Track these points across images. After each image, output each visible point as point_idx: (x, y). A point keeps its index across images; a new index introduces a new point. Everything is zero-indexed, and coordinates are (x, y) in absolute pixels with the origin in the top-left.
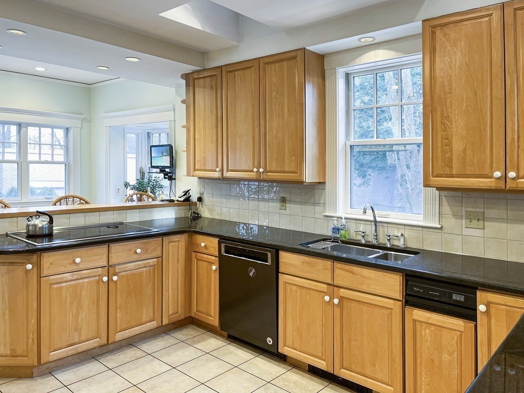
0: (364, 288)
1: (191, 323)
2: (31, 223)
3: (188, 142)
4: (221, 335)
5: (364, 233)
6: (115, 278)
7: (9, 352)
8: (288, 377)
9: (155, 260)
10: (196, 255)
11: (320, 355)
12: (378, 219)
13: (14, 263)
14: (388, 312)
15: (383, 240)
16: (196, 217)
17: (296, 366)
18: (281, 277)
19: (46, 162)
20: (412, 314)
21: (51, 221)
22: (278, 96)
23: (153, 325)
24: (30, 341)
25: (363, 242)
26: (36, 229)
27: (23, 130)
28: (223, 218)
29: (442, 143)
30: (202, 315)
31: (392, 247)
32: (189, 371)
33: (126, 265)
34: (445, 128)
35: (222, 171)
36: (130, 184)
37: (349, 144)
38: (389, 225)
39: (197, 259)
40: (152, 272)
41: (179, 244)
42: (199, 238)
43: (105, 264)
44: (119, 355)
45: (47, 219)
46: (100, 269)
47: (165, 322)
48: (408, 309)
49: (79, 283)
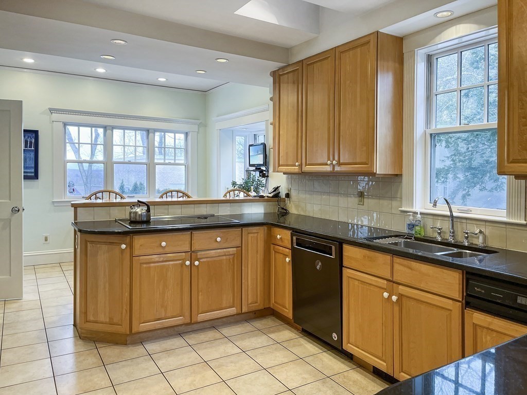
0: (422, 286)
1: (271, 315)
2: (134, 210)
3: (274, 139)
4: (296, 328)
5: (440, 229)
6: (197, 263)
7: (108, 320)
8: (350, 375)
9: (235, 249)
10: (274, 248)
11: (380, 355)
12: (455, 214)
13: (113, 243)
14: (448, 313)
15: (461, 239)
16: (284, 213)
17: (361, 366)
18: (345, 270)
19: (170, 164)
20: (472, 318)
21: (148, 210)
22: (351, 85)
23: (233, 311)
24: (124, 311)
25: (439, 239)
26: (136, 215)
27: (151, 135)
28: (307, 214)
29: (519, 123)
30: (280, 307)
31: (470, 246)
32: (256, 356)
33: (208, 252)
34: (523, 105)
35: (301, 166)
36: (237, 183)
37: (429, 131)
38: (468, 221)
39: (275, 252)
40: (231, 261)
41: (258, 235)
42: (277, 230)
43: (188, 249)
44: (201, 335)
45: (145, 208)
46: (184, 254)
47: (245, 310)
48: (468, 312)
49: (165, 265)
